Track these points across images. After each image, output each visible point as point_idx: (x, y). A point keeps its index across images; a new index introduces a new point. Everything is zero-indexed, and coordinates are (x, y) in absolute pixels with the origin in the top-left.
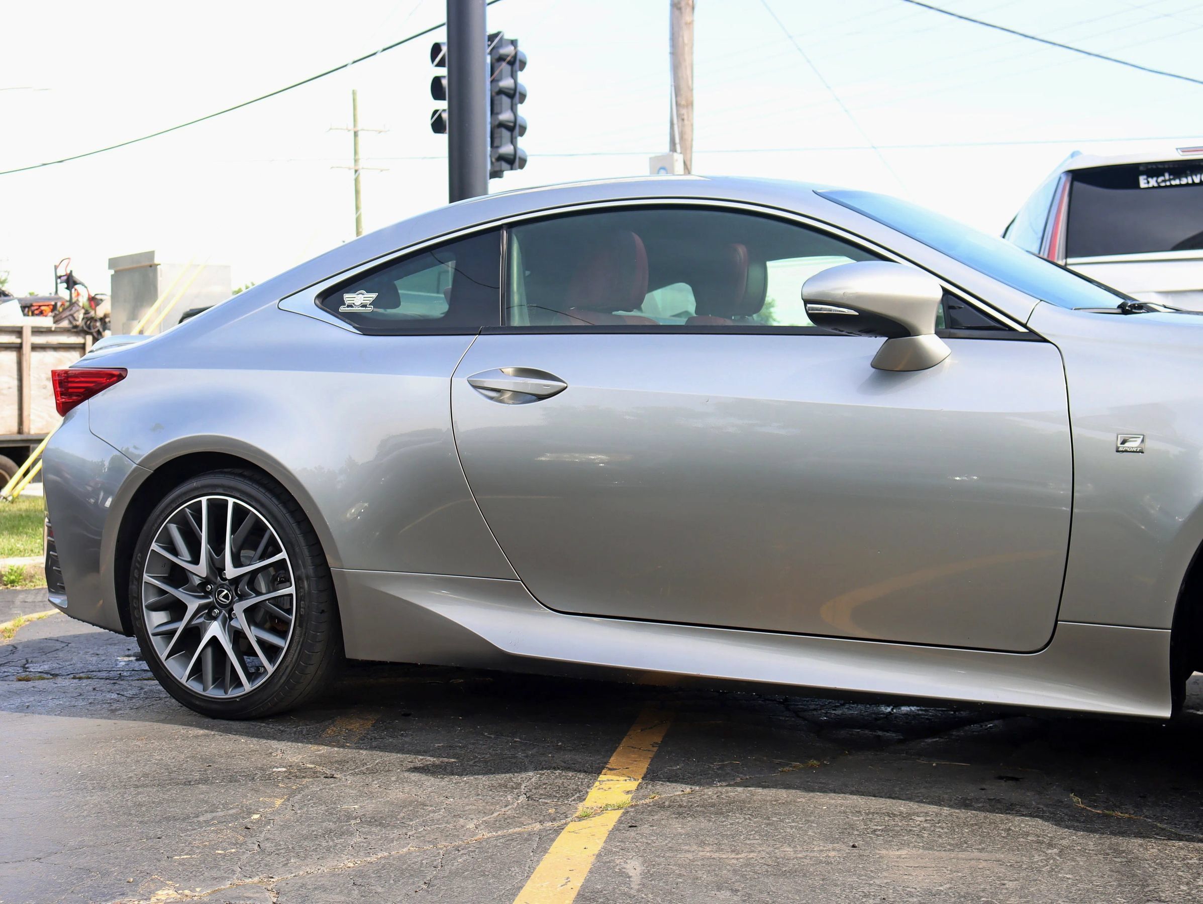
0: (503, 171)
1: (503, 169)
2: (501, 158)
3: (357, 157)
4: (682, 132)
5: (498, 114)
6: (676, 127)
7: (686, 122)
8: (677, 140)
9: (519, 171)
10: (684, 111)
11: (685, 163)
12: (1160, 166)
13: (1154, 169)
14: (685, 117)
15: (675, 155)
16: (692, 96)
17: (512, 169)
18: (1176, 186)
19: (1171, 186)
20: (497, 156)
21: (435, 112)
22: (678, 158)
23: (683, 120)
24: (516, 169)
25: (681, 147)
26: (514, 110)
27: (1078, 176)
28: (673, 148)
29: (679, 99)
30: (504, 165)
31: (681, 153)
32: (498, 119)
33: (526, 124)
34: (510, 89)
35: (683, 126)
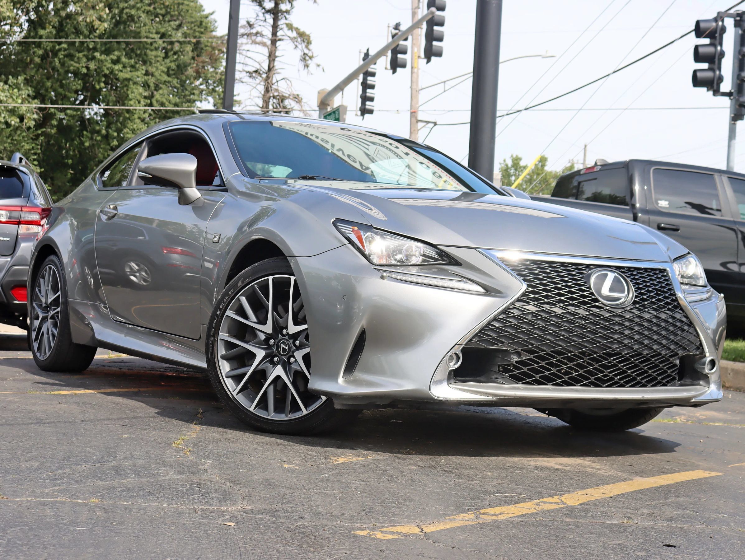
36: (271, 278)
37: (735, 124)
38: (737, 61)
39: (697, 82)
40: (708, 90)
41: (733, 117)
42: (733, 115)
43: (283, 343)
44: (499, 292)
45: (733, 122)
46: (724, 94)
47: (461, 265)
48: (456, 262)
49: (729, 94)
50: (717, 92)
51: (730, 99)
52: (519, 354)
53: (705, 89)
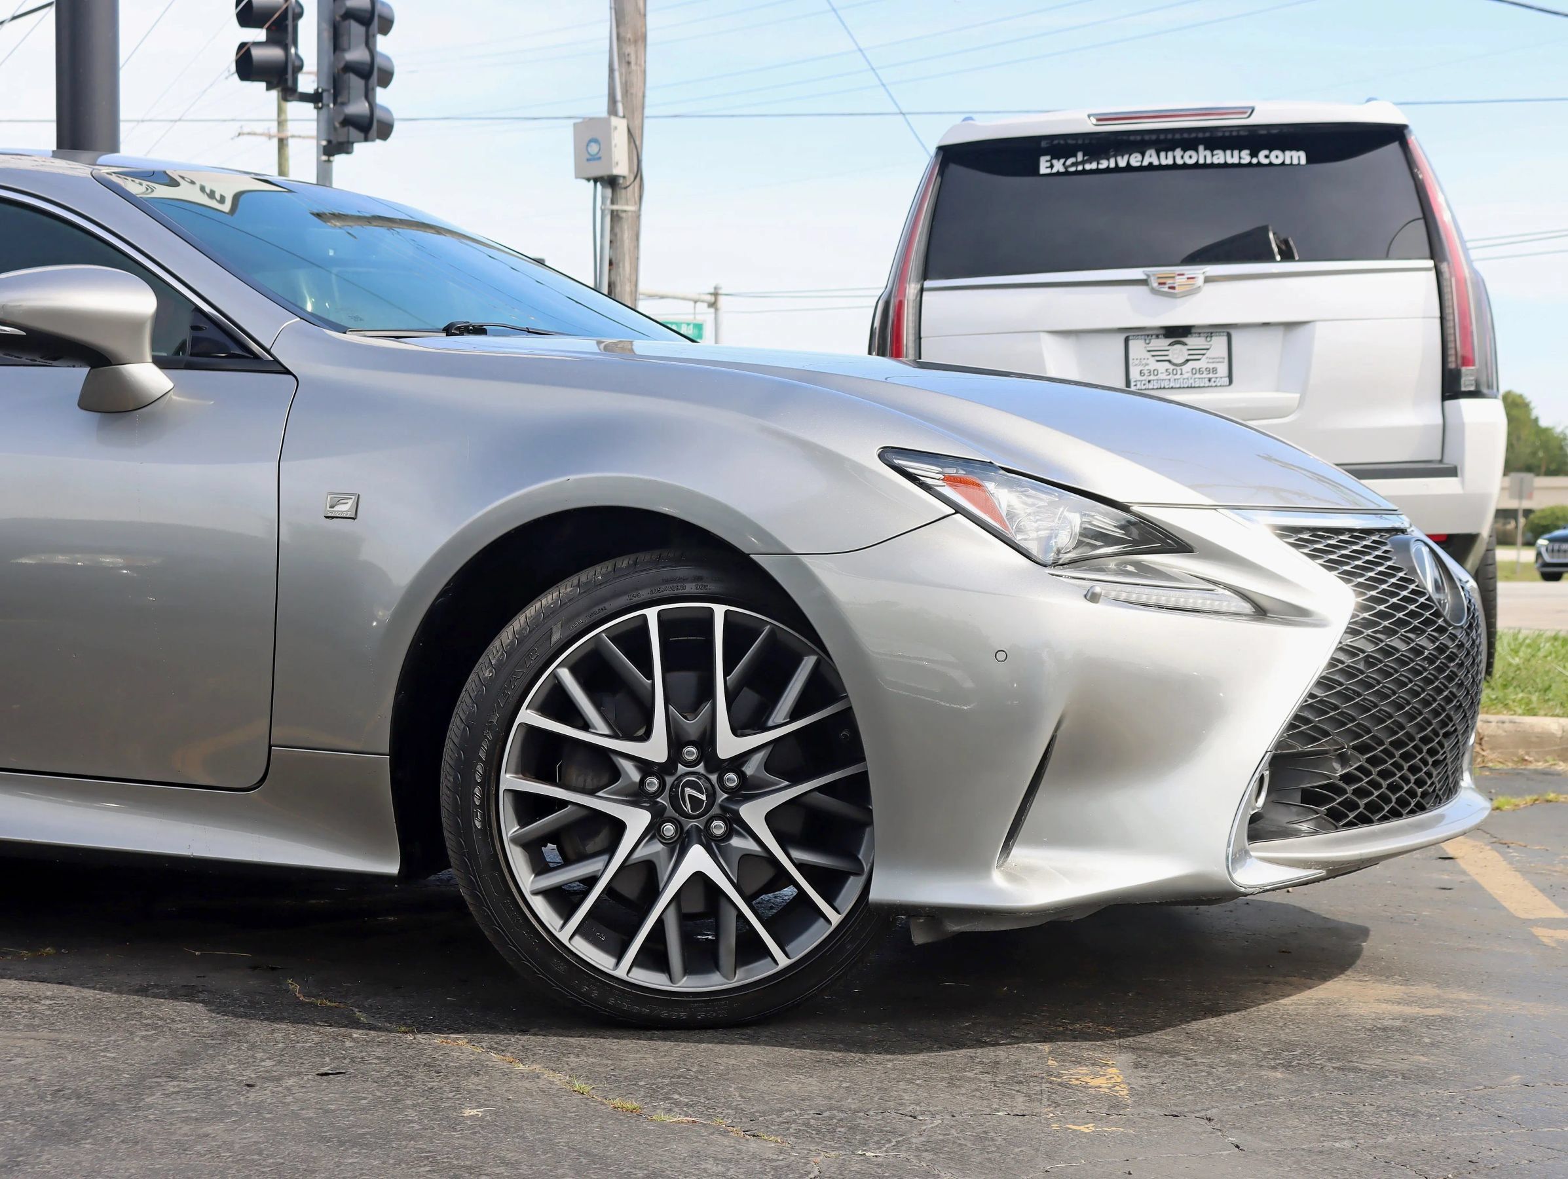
0: (353, 143)
1: (351, 140)
2: (348, 122)
3: (283, 117)
4: (626, 82)
5: (344, 50)
6: (617, 74)
7: (633, 66)
8: (619, 97)
9: (378, 142)
10: (630, 49)
11: (629, 131)
12: (1070, 141)
13: (1061, 146)
14: (633, 59)
15: (615, 121)
16: (645, 25)
17: (366, 140)
18: (1092, 172)
19: (1084, 172)
20: (341, 118)
21: (242, 45)
22: (620, 126)
23: (629, 63)
24: (373, 140)
25: (625, 108)
26: (371, 46)
27: (950, 156)
28: (613, 111)
29: (622, 30)
30: (353, 133)
31: (624, 117)
32: (344, 57)
33: (393, 67)
34: (365, 11)
35: (629, 73)
36: (652, 614)
37: (329, 161)
38: (325, 26)
39: (247, 67)
40: (268, 88)
41: (325, 147)
42: (324, 143)
43: (690, 784)
44: (1302, 612)
45: (324, 158)
46: (305, 98)
47: (1192, 551)
48: (1176, 544)
49: (314, 98)
50: (289, 92)
51: (317, 108)
52: (1343, 759)
53: (262, 85)
